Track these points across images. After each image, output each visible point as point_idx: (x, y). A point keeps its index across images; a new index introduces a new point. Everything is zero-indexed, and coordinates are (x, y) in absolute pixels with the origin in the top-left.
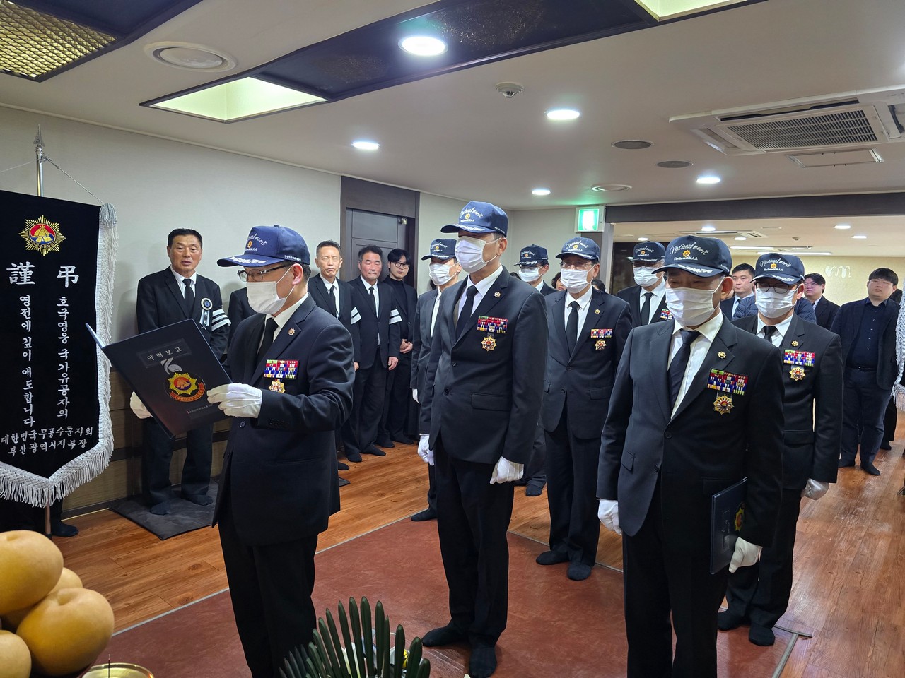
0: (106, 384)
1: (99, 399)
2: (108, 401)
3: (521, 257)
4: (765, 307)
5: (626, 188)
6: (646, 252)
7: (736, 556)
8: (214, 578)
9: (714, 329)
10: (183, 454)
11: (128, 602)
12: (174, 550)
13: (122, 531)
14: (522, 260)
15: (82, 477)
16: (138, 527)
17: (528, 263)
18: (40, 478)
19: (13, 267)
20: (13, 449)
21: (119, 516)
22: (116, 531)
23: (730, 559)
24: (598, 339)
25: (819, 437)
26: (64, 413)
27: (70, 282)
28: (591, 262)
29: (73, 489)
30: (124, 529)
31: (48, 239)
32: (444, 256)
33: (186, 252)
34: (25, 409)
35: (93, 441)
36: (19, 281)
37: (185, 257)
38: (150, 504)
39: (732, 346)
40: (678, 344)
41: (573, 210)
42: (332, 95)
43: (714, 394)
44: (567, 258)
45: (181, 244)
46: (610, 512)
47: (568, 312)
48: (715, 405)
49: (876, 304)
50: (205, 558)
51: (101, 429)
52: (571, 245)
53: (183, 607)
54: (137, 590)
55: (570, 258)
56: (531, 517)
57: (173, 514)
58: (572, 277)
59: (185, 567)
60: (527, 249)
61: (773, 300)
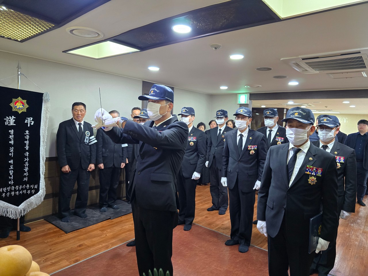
0: (43, 167)
1: (40, 173)
2: (44, 173)
3: (217, 114)
4: (322, 137)
5: (259, 86)
6: (270, 113)
7: (319, 246)
8: (88, 251)
9: (307, 147)
10: (75, 196)
11: (52, 261)
12: (71, 238)
13: (49, 229)
14: (217, 115)
15: (32, 206)
16: (56, 227)
17: (220, 116)
18: (15, 206)
19: (7, 118)
20: (4, 194)
21: (48, 222)
22: (47, 229)
23: (316, 247)
24: (251, 150)
25: (347, 193)
26: (26, 179)
27: (30, 124)
28: (248, 118)
29: (28, 211)
30: (50, 228)
31: (21, 107)
32: (187, 114)
33: (78, 112)
34: (10, 177)
35: (37, 191)
36: (9, 124)
37: (78, 115)
38: (61, 217)
39: (315, 155)
40: (291, 154)
41: (236, 95)
42: (142, 48)
43: (308, 176)
44: (238, 115)
45: (77, 109)
46: (263, 226)
47: (238, 138)
48: (309, 181)
49: (362, 134)
50: (85, 242)
51: (41, 185)
52: (239, 110)
53: (75, 264)
54: (56, 256)
55: (239, 116)
56: (222, 224)
57: (71, 222)
58: (240, 123)
59: (76, 246)
60: (219, 111)
61: (325, 134)
